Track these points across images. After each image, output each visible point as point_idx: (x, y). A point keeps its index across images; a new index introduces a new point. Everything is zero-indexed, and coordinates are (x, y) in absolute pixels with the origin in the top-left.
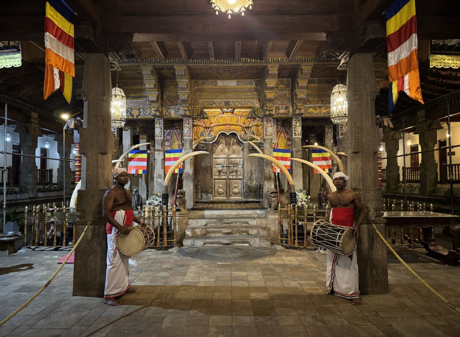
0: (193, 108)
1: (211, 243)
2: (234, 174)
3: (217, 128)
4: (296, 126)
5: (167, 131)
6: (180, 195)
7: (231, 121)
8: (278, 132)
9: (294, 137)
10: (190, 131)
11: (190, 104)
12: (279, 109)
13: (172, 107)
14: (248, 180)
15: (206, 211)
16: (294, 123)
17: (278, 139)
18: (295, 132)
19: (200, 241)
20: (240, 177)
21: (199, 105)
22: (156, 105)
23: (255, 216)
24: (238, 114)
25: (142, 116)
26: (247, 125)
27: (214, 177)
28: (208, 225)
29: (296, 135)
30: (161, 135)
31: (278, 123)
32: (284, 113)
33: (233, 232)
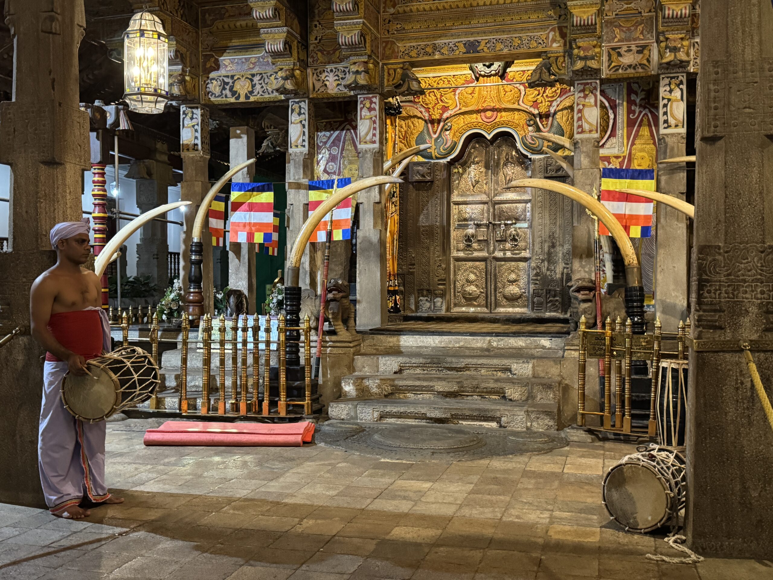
0: (383, 67)
1: (400, 416)
2: (508, 245)
3: (461, 121)
4: (669, 100)
5: (331, 135)
6: (334, 292)
7: (499, 100)
8: (631, 124)
9: (662, 131)
10: (375, 129)
11: (369, 56)
12: (619, 55)
13: (329, 67)
14: (543, 261)
15: (404, 337)
16: (663, 91)
17: (633, 144)
18: (665, 117)
19: (369, 410)
20: (524, 254)
21: (396, 57)
22: (288, 63)
23: (537, 352)
24: (518, 78)
25: (258, 96)
26: (543, 109)
27: (455, 254)
28: (406, 372)
29: (669, 126)
30: (304, 141)
31: (633, 97)
32: (635, 62)
33: (463, 392)
